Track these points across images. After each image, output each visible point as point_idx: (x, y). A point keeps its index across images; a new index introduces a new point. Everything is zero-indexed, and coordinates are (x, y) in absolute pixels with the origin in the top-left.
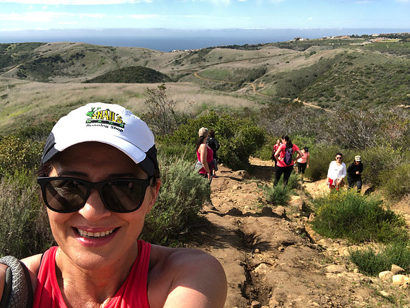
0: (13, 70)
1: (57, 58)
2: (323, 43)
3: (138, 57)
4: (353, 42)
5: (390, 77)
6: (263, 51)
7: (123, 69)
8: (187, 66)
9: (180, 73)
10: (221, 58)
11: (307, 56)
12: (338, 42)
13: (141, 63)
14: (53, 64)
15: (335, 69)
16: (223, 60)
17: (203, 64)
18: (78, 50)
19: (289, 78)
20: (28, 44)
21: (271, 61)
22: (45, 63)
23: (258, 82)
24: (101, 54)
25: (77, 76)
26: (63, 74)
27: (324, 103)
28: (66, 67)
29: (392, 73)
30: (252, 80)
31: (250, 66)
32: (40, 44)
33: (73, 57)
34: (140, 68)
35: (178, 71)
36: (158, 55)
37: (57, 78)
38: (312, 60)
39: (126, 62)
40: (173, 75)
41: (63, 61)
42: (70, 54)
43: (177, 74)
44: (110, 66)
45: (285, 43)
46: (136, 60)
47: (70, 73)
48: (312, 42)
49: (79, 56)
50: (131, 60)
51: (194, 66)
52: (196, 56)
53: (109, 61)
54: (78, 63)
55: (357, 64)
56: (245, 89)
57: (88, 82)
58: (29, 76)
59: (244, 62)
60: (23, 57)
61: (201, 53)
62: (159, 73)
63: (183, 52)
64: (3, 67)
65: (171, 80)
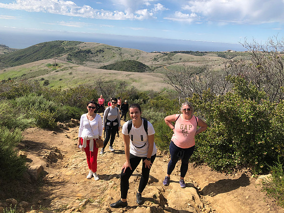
0: (65, 56)
1: (89, 52)
3: (133, 54)
6: (206, 57)
7: (125, 61)
8: (160, 62)
9: (156, 66)
10: (181, 59)
13: (134, 58)
14: (87, 54)
17: (170, 61)
18: (100, 48)
20: (74, 42)
22: (82, 54)
23: (200, 75)
24: (113, 51)
25: (99, 62)
26: (91, 61)
28: (94, 57)
31: (197, 65)
32: (80, 43)
33: (97, 51)
34: (134, 61)
36: (144, 55)
37: (88, 63)
39: (127, 57)
40: (152, 67)
41: (92, 53)
42: (97, 49)
43: (154, 66)
44: (117, 58)
46: (132, 56)
47: (95, 60)
49: (101, 51)
50: (129, 56)
51: (165, 62)
52: (166, 57)
53: (117, 56)
54: (100, 55)
57: (105, 68)
58: (73, 60)
59: (194, 63)
60: (70, 49)
61: (169, 55)
62: (144, 65)
63: (159, 53)
64: (59, 53)
65: (151, 70)
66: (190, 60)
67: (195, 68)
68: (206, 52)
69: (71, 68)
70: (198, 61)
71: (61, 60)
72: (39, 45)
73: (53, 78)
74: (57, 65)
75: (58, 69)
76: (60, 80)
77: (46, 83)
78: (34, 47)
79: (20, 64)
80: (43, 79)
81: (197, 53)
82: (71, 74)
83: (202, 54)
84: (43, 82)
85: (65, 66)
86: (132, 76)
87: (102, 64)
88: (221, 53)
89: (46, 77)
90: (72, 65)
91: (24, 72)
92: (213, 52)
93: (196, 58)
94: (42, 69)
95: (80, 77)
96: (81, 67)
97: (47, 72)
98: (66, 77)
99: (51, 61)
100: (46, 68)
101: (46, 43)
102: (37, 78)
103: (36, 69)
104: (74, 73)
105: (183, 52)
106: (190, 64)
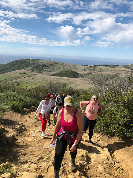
0: (30, 68)
1: (44, 65)
3: (71, 67)
7: (66, 71)
8: (88, 71)
9: (85, 74)
10: (101, 70)
13: (72, 69)
14: (43, 67)
17: (94, 71)
18: (51, 63)
20: (35, 60)
22: (40, 67)
24: (59, 65)
25: (50, 72)
26: (46, 71)
28: (47, 68)
32: (39, 60)
34: (72, 71)
35: (85, 73)
36: (78, 67)
37: (44, 72)
39: (67, 68)
41: (46, 66)
42: (49, 64)
43: (84, 74)
44: (61, 69)
46: (71, 68)
47: (48, 70)
49: (52, 65)
50: (69, 68)
51: (91, 72)
52: (92, 68)
53: (62, 68)
54: (51, 68)
57: (54, 75)
58: (35, 71)
59: (110, 72)
60: (33, 64)
61: (94, 67)
62: (78, 73)
63: (87, 66)
64: (27, 66)
65: (82, 76)
66: (107, 70)
67: (110, 75)
68: (117, 65)
69: (34, 75)
70: (112, 71)
71: (28, 71)
72: (15, 61)
73: (23, 82)
74: (25, 73)
75: (26, 76)
76: (27, 82)
77: (18, 84)
78: (12, 63)
79: (3, 73)
80: (16, 82)
81: (111, 66)
82: (33, 79)
83: (114, 66)
84: (16, 83)
85: (30, 74)
86: (70, 80)
87: (52, 73)
88: (127, 66)
89: (18, 80)
90: (34, 73)
91: (6, 77)
92: (122, 65)
93: (110, 69)
94: (16, 76)
95: (38, 80)
96: (40, 75)
97: (19, 78)
98: (30, 81)
99: (22, 71)
100: (18, 75)
101: (19, 60)
102: (13, 81)
103: (12, 76)
104: (35, 78)
105: (102, 65)
106: (107, 73)
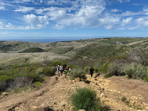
1: (10, 46)
2: (88, 40)
3: (35, 45)
4: (96, 40)
5: (106, 49)
6: (72, 43)
7: (31, 48)
8: (50, 47)
10: (60, 45)
11: (84, 44)
12: (92, 40)
14: (9, 47)
15: (91, 47)
16: (61, 45)
17: (55, 46)
18: (17, 43)
19: (79, 50)
21: (74, 46)
22: (6, 47)
23: (71, 51)
24: (24, 44)
27: (89, 57)
28: (13, 48)
29: (106, 48)
30: (69, 51)
31: (69, 47)
32: (4, 41)
33: (15, 45)
35: (48, 49)
38: (85, 45)
39: (32, 46)
40: (46, 50)
41: (12, 46)
45: (78, 41)
48: (85, 40)
49: (17, 45)
51: (53, 47)
52: (53, 44)
53: (27, 46)
54: (17, 47)
55: (97, 46)
56: (67, 53)
63: (49, 43)
81: (67, 42)
106: (65, 47)
